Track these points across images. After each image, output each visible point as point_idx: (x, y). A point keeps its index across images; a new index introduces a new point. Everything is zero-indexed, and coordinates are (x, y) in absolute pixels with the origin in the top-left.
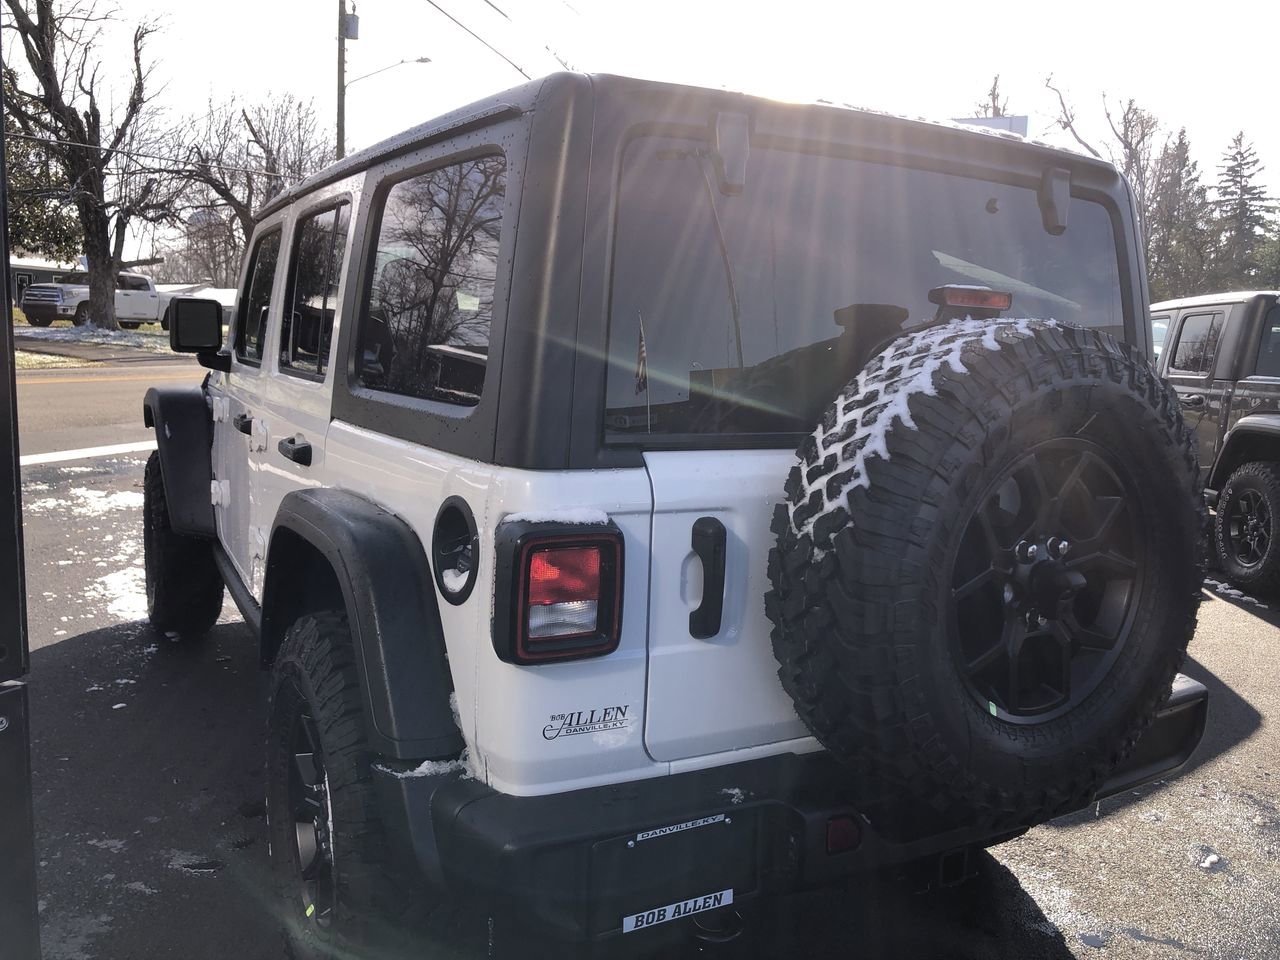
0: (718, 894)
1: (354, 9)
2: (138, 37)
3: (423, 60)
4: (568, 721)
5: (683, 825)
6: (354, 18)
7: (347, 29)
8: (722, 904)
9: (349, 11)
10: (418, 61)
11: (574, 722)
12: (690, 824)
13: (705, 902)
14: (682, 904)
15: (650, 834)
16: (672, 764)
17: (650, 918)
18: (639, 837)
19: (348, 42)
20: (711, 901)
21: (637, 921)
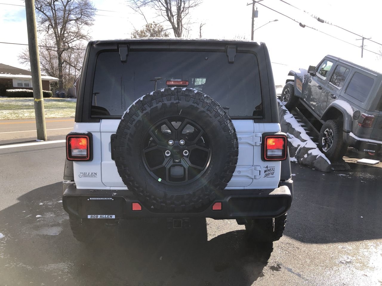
0: (111, 215)
1: (257, 9)
2: (201, 27)
3: (276, 20)
4: (84, 174)
5: (101, 198)
6: (257, 11)
7: (255, 15)
8: (112, 218)
9: (255, 9)
10: (274, 21)
11: (85, 175)
12: (103, 198)
13: (108, 217)
14: (102, 216)
15: (93, 199)
16: (111, 188)
17: (94, 217)
18: (90, 199)
19: (255, 19)
20: (109, 217)
21: (91, 217)
